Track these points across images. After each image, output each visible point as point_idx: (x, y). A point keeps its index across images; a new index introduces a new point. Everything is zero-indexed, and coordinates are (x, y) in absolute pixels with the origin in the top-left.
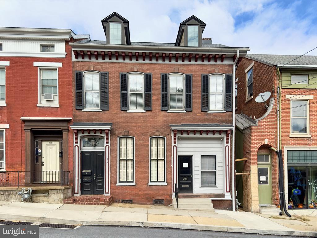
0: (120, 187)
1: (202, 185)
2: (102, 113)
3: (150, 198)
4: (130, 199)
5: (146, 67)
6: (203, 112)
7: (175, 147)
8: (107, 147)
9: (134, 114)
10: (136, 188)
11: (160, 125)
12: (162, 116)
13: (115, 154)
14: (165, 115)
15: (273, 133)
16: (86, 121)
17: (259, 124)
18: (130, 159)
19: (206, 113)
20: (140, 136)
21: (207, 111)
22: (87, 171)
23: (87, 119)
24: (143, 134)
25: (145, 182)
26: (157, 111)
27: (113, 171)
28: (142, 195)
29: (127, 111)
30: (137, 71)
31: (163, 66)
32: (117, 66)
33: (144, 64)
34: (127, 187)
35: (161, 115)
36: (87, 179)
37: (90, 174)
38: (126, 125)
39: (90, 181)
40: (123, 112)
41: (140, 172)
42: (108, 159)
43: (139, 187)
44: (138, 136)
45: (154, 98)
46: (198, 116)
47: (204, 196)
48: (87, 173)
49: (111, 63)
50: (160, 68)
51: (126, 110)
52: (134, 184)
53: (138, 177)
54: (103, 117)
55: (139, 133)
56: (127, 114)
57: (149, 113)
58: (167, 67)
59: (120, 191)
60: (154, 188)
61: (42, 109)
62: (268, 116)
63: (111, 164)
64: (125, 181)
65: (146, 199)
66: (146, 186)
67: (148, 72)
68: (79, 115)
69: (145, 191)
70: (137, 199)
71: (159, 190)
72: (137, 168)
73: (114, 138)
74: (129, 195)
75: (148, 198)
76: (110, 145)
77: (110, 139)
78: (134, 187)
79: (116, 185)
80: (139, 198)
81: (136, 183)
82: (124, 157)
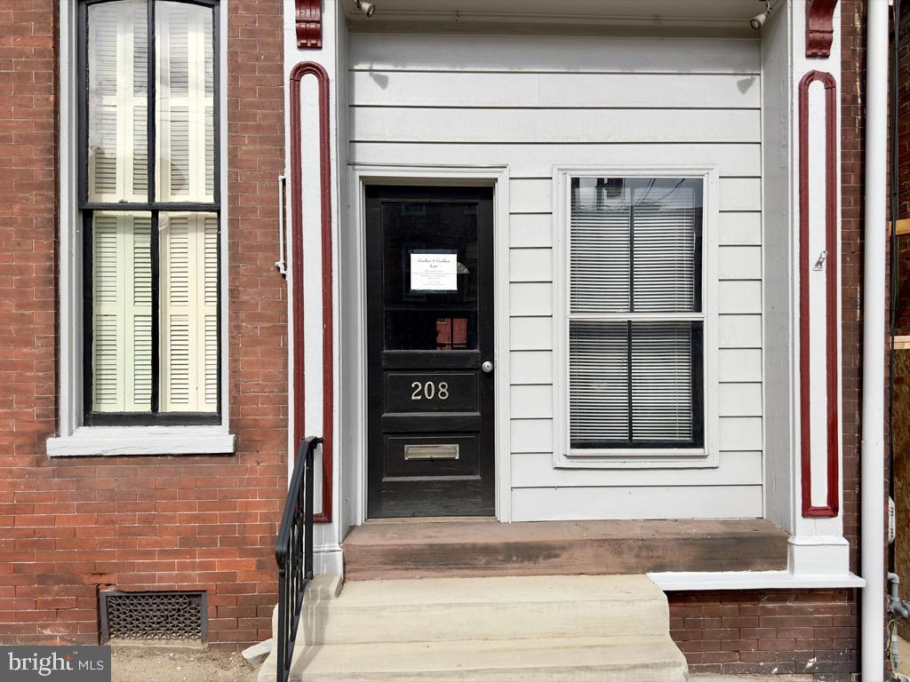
1: (574, 445)
3: (68, 578)
7: (310, 82)
25: (12, 425)
47: (590, 552)
65: (24, 588)
66: (22, 463)
69: (13, 510)
71: (151, 497)
75: (45, 579)
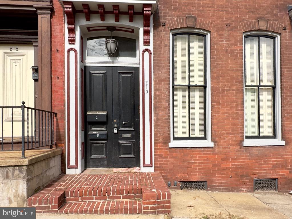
0: (178, 150)
3: (247, 176)
4: (201, 180)
8: (146, 54)
10: (214, 154)
11: (268, 7)
13: (163, 71)
18: (196, 86)
20: (223, 30)
22: (97, 113)
25: (235, 139)
27: (160, 114)
28: (228, 169)
34: (193, 149)
36: (96, 131)
37: (105, 120)
38: (189, 4)
39: (105, 137)
41: (223, 113)
42: (148, 83)
44: (218, 30)
48: (97, 118)
52: (208, 143)
53: (218, 128)
55: (219, 21)
59: (177, 160)
60: (254, 151)
63: (154, 95)
64: (187, 136)
65: (237, 178)
66: (237, 148)
69: (235, 159)
70: (217, 179)
71: (266, 156)
72: (216, 106)
73: (163, 34)
74: (199, 169)
75: (242, 176)
76: (154, 48)
77: (154, 36)
78: (211, 149)
79: (168, 145)
80: (222, 177)
81: (213, 140)
82: (183, 80)
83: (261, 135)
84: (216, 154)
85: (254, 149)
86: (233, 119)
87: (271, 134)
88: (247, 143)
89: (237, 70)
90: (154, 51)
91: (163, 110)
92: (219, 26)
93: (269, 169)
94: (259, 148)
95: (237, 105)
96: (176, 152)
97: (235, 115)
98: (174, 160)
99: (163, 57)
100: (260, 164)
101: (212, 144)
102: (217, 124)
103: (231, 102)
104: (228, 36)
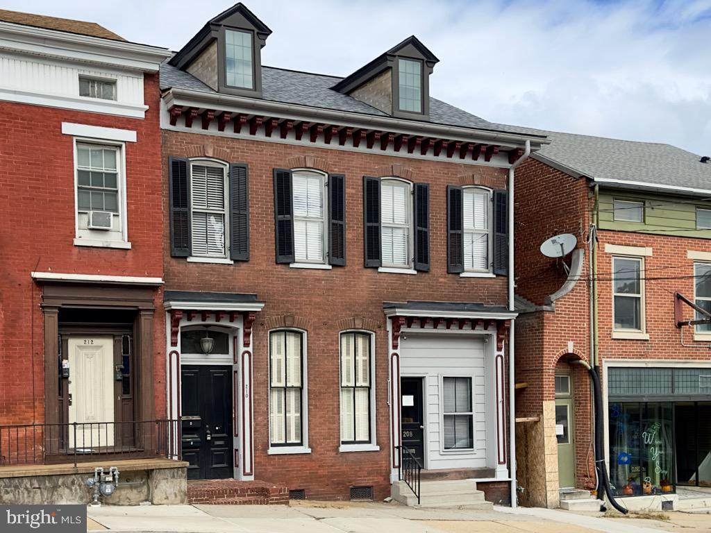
0: (277, 457)
1: (445, 448)
2: (232, 268)
4: (300, 488)
5: (331, 159)
6: (450, 275)
7: (395, 357)
8: (246, 356)
9: (304, 273)
10: (312, 460)
11: (363, 303)
12: (367, 281)
13: (262, 373)
14: (373, 279)
15: (582, 328)
16: (195, 288)
17: (559, 307)
18: (292, 387)
19: (457, 277)
20: (320, 329)
21: (459, 274)
22: (191, 418)
23: (197, 284)
24: (325, 324)
25: (331, 445)
26: (356, 268)
27: (259, 419)
28: (324, 476)
29: (291, 266)
30: (312, 166)
31: (368, 158)
32: (267, 151)
33: (326, 151)
34: (291, 457)
35: (364, 278)
38: (287, 301)
39: (199, 445)
40: (280, 266)
41: (321, 418)
42: (248, 387)
43: (318, 456)
44: (315, 329)
45: (349, 235)
46: (440, 283)
47: (454, 474)
48: (191, 423)
49: (253, 142)
50: (361, 164)
51: (289, 264)
52: (305, 449)
53: (315, 433)
54: (235, 279)
55: (316, 320)
56: (290, 273)
57: (339, 271)
58: (378, 163)
59: (276, 468)
60: (351, 457)
61: (86, 251)
62: (573, 290)
63: (254, 399)
64: (283, 442)
66: (334, 454)
67: (336, 171)
68: (180, 273)
69: (331, 466)
70: (314, 487)
71: (361, 462)
72: (313, 410)
73: (261, 333)
74: (296, 477)
75: (338, 484)
76: (253, 349)
77: (253, 336)
78: (308, 456)
79: (267, 452)
80: (319, 485)
81: (310, 446)
82: (279, 380)
83: (357, 440)
84: (313, 461)
85: (351, 455)
86: (330, 423)
87: (367, 439)
88: (343, 448)
89: (334, 372)
90: (253, 353)
91: (262, 415)
92: (317, 325)
93: (364, 476)
94: (355, 454)
95: (333, 408)
96: (274, 459)
97: (331, 420)
98: (273, 468)
99: (262, 359)
100: (356, 471)
101: (309, 451)
102: (314, 429)
103: (328, 405)
104: (325, 335)
